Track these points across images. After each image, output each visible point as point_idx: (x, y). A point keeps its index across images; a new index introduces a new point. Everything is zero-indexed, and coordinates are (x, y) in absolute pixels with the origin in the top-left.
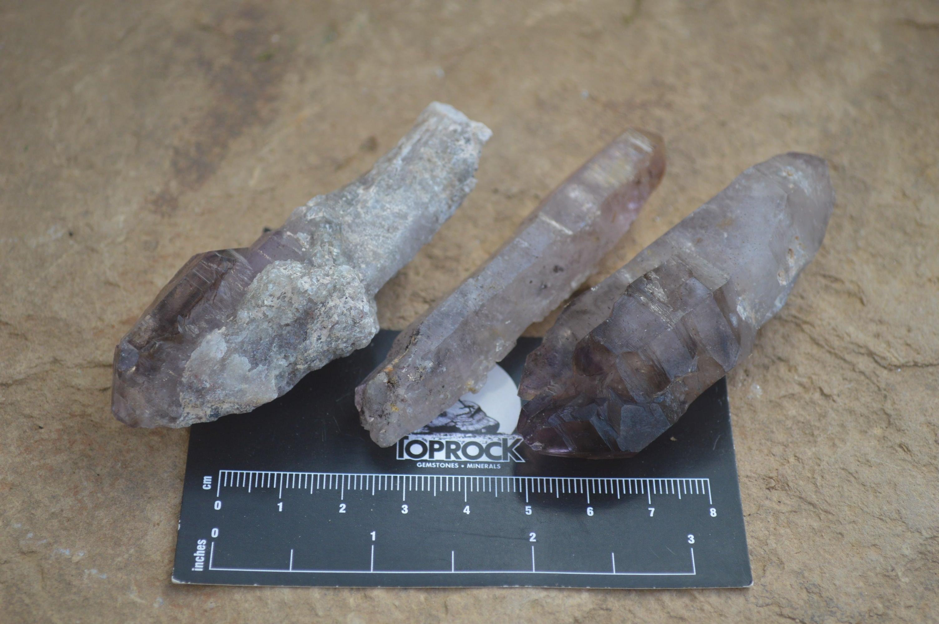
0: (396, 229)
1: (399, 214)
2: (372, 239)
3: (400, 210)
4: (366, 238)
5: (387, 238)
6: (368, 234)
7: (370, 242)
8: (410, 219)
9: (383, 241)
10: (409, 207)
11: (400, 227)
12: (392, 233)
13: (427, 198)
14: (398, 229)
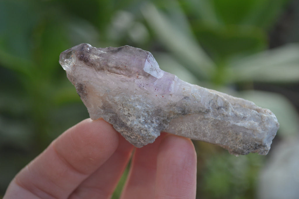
0: (197, 135)
1: (205, 133)
2: (187, 127)
3: (207, 133)
4: (187, 124)
5: (190, 133)
6: (189, 124)
7: (186, 127)
8: (205, 139)
9: (188, 132)
10: (210, 136)
11: (198, 136)
12: (194, 134)
13: (218, 142)
14: (197, 136)
